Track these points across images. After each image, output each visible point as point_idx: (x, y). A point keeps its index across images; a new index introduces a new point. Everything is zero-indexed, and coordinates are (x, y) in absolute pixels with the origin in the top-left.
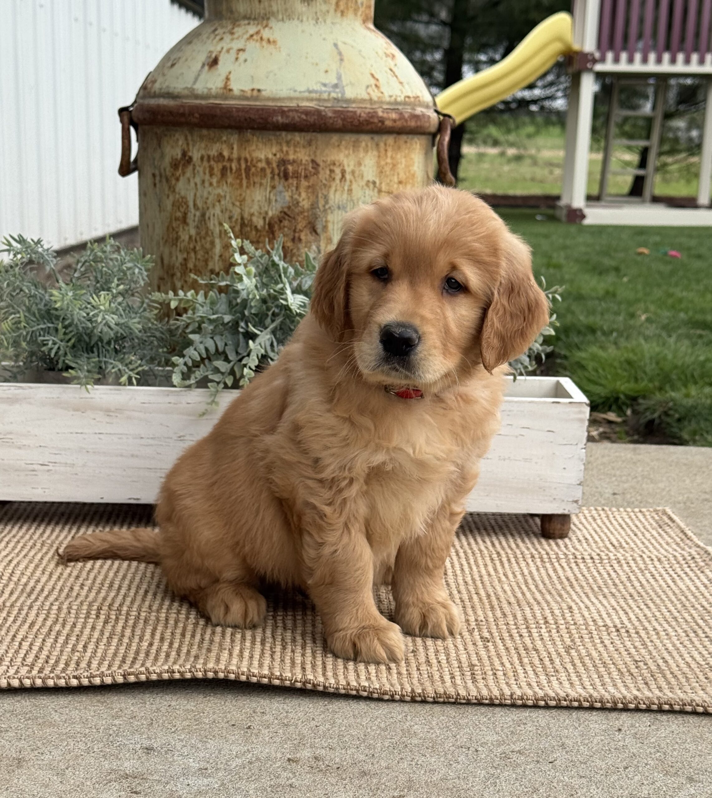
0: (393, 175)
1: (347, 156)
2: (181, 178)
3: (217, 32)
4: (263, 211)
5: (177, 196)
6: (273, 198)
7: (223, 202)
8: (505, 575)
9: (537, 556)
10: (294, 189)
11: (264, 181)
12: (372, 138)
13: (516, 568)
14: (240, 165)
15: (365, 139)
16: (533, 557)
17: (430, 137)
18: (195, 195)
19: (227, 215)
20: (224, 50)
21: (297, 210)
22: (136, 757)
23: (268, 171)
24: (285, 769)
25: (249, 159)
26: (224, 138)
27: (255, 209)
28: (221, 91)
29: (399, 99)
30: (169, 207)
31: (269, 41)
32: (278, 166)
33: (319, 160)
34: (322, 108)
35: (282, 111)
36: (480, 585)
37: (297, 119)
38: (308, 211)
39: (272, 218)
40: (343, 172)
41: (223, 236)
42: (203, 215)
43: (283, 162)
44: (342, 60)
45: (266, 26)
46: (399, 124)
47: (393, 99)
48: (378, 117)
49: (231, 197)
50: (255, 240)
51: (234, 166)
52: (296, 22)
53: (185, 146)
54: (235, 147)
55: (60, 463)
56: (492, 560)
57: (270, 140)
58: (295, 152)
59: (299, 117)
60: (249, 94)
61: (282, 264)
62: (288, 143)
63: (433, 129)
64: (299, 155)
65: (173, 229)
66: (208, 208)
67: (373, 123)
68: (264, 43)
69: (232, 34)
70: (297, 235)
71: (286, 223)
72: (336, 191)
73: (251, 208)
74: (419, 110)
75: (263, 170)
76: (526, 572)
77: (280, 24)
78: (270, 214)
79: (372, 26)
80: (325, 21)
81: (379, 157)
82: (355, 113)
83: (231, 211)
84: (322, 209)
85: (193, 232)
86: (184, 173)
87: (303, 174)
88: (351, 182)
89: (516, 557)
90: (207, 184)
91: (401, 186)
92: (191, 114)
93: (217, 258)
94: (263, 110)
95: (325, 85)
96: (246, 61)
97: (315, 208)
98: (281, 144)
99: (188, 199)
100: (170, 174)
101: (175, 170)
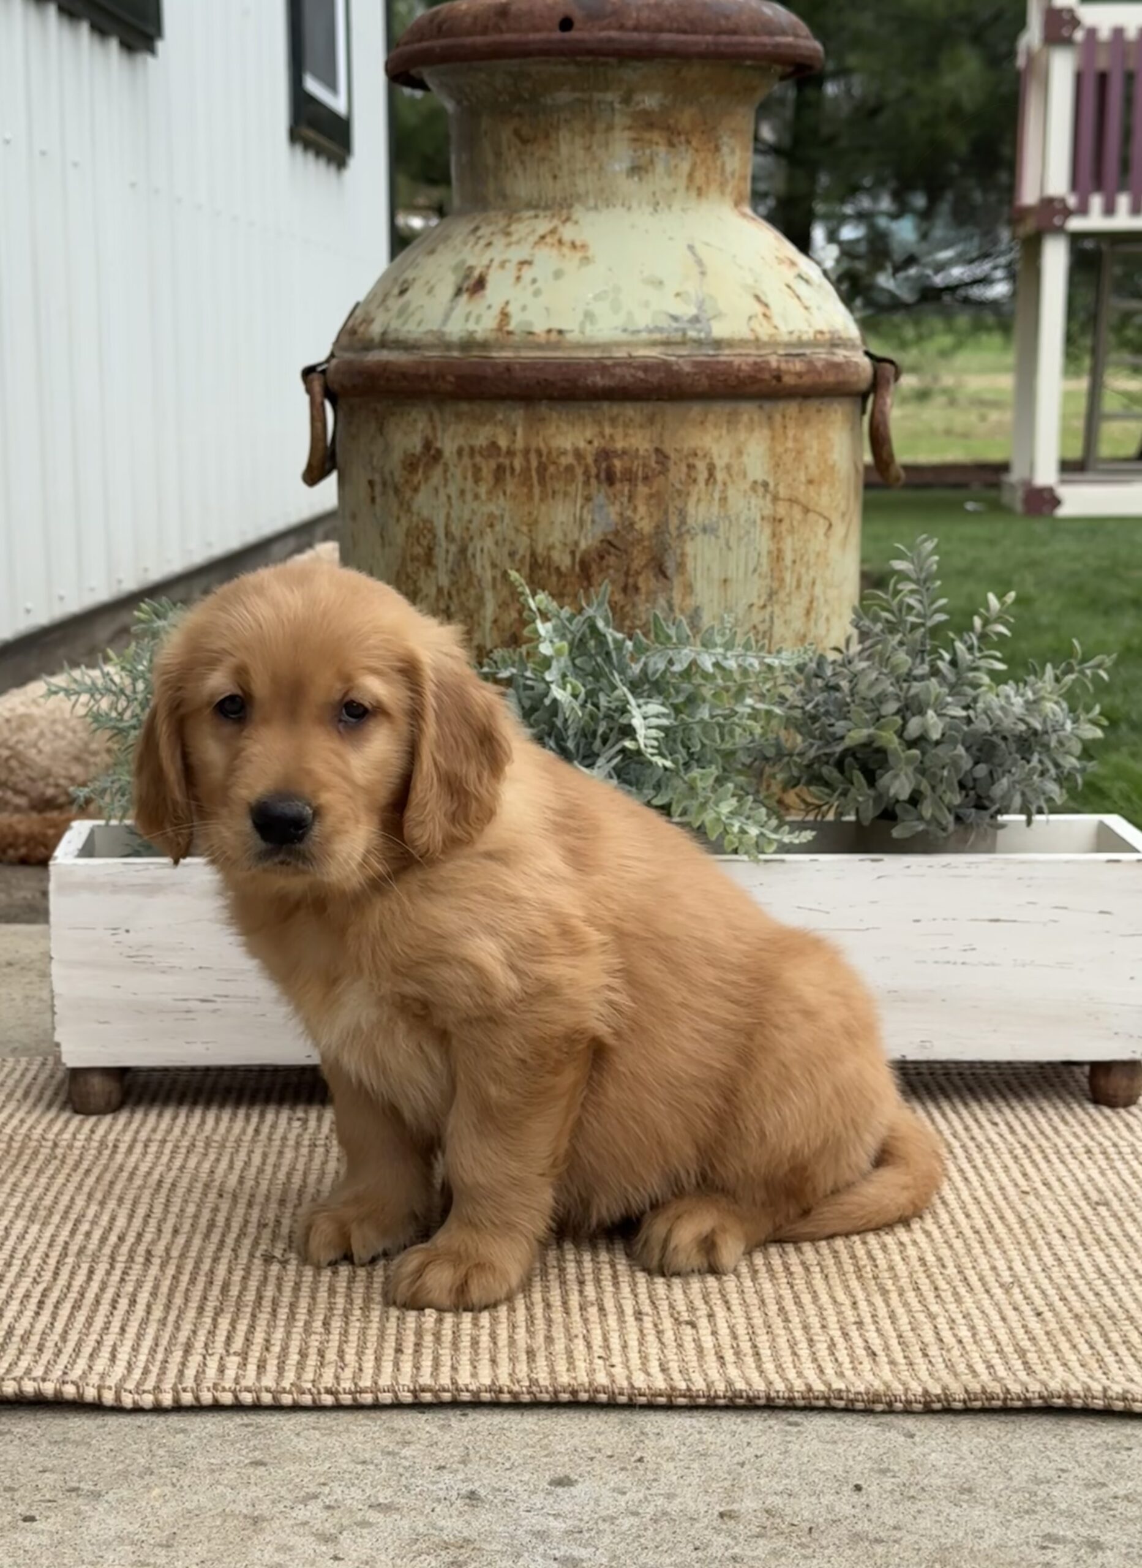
0: (798, 469)
1: (718, 440)
2: (423, 487)
3: (479, 233)
4: (569, 540)
5: (415, 519)
6: (588, 517)
7: (498, 528)
8: (1046, 1184)
9: (1096, 1150)
10: (625, 500)
11: (571, 489)
12: (761, 407)
13: (1062, 1170)
14: (528, 461)
15: (748, 410)
16: (1088, 1151)
17: (859, 400)
18: (448, 515)
19: (505, 550)
20: (495, 264)
21: (630, 538)
22: (455, 1513)
23: (579, 471)
24: (717, 1531)
25: (545, 452)
26: (500, 416)
27: (556, 537)
28: (492, 336)
29: (805, 337)
30: (400, 539)
31: (573, 245)
32: (596, 461)
33: (668, 448)
34: (673, 359)
35: (602, 367)
36: (1002, 1204)
37: (629, 378)
38: (650, 538)
39: (586, 552)
40: (711, 469)
41: (499, 586)
42: (463, 551)
43: (605, 454)
44: (703, 273)
45: (568, 219)
46: (807, 380)
47: (794, 337)
48: (770, 370)
49: (512, 519)
50: (555, 591)
51: (518, 463)
52: (619, 211)
53: (429, 432)
54: (520, 431)
55: (235, 997)
56: (1016, 1158)
57: (581, 418)
58: (626, 435)
59: (633, 376)
60: (543, 338)
61: (612, 635)
62: (613, 421)
63: (864, 385)
64: (633, 440)
65: (408, 577)
66: (471, 538)
67: (762, 380)
68: (566, 250)
69: (508, 234)
70: (631, 581)
71: (611, 560)
72: (699, 500)
73: (547, 536)
74: (840, 355)
75: (569, 469)
76: (1082, 1177)
77: (592, 216)
78: (583, 545)
79: (748, 210)
80: (670, 207)
81: (773, 438)
82: (731, 363)
83: (512, 543)
84: (674, 533)
85: (444, 581)
86: (427, 479)
87: (640, 474)
88: (725, 484)
89: (1058, 1152)
90: (469, 496)
91: (811, 488)
92: (441, 376)
93: (488, 625)
94: (568, 365)
95: (675, 318)
96: (534, 281)
97: (663, 533)
98: (599, 423)
99: (436, 523)
100: (402, 481)
101: (410, 472)
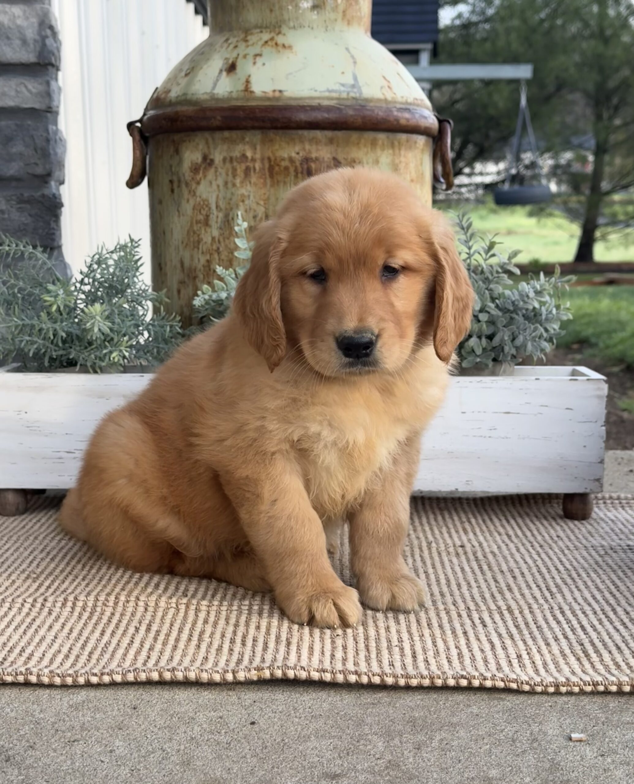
1: (367, 154)
2: (203, 182)
3: (230, 41)
5: (198, 199)
7: (247, 202)
11: (288, 179)
12: (388, 137)
18: (218, 197)
19: (251, 214)
20: (241, 56)
23: (292, 170)
25: (273, 159)
26: (247, 139)
28: (242, 94)
29: (409, 100)
30: (189, 211)
31: (284, 46)
32: (301, 164)
33: (343, 158)
34: (343, 107)
35: (304, 111)
37: (319, 118)
42: (227, 216)
43: (307, 160)
44: (355, 63)
45: (279, 33)
46: (411, 123)
47: (404, 100)
48: (393, 116)
49: (254, 197)
51: (258, 165)
52: (307, 30)
53: (206, 150)
54: (258, 147)
57: (292, 139)
58: (318, 150)
59: (321, 116)
60: (271, 95)
62: (310, 141)
63: (435, 132)
64: (321, 153)
65: (194, 233)
66: (231, 209)
67: (389, 121)
68: (280, 48)
69: (246, 41)
73: (275, 206)
74: (424, 113)
75: (286, 168)
77: (293, 31)
80: (334, 29)
81: (394, 154)
82: (373, 111)
83: (255, 211)
85: (216, 233)
86: (205, 176)
90: (230, 185)
91: (412, 184)
92: (213, 117)
94: (285, 109)
95: (343, 85)
96: (264, 64)
98: (303, 143)
99: (210, 201)
100: (190, 178)
101: (195, 174)
